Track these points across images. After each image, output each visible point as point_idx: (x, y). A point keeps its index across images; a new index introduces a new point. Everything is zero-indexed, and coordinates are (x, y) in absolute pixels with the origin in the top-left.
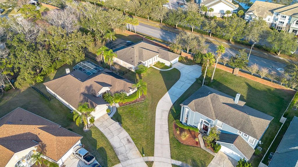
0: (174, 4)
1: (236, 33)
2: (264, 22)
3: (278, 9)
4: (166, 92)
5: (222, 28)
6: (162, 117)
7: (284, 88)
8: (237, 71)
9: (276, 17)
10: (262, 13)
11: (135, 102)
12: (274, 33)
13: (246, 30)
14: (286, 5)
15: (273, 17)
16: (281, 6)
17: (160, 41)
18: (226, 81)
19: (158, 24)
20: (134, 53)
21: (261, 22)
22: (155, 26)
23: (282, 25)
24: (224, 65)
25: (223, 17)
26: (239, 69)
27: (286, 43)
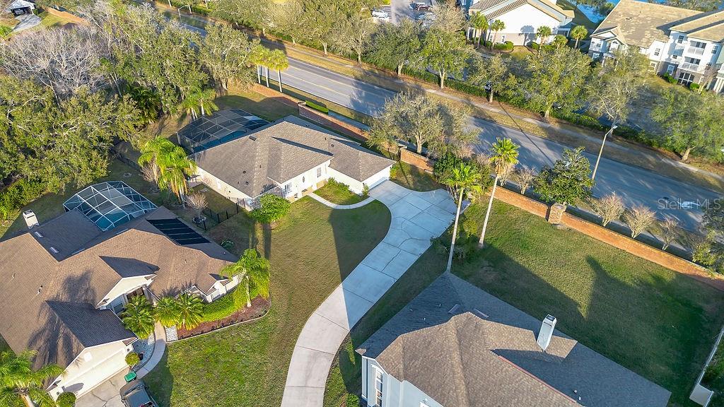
0: (405, 10)
1: (560, 92)
2: (644, 59)
3: (682, 21)
4: (337, 284)
5: (520, 80)
6: (308, 377)
7: (701, 274)
8: (559, 214)
9: (679, 46)
10: (639, 35)
11: (232, 323)
12: (673, 96)
13: (588, 87)
14: (706, 11)
15: (668, 46)
16: (691, 13)
17: (348, 114)
18: (525, 246)
19: (350, 65)
20: (254, 156)
21: (633, 61)
22: (341, 69)
23: (695, 68)
24: (523, 192)
25: (530, 46)
26: (566, 207)
27: (707, 125)
